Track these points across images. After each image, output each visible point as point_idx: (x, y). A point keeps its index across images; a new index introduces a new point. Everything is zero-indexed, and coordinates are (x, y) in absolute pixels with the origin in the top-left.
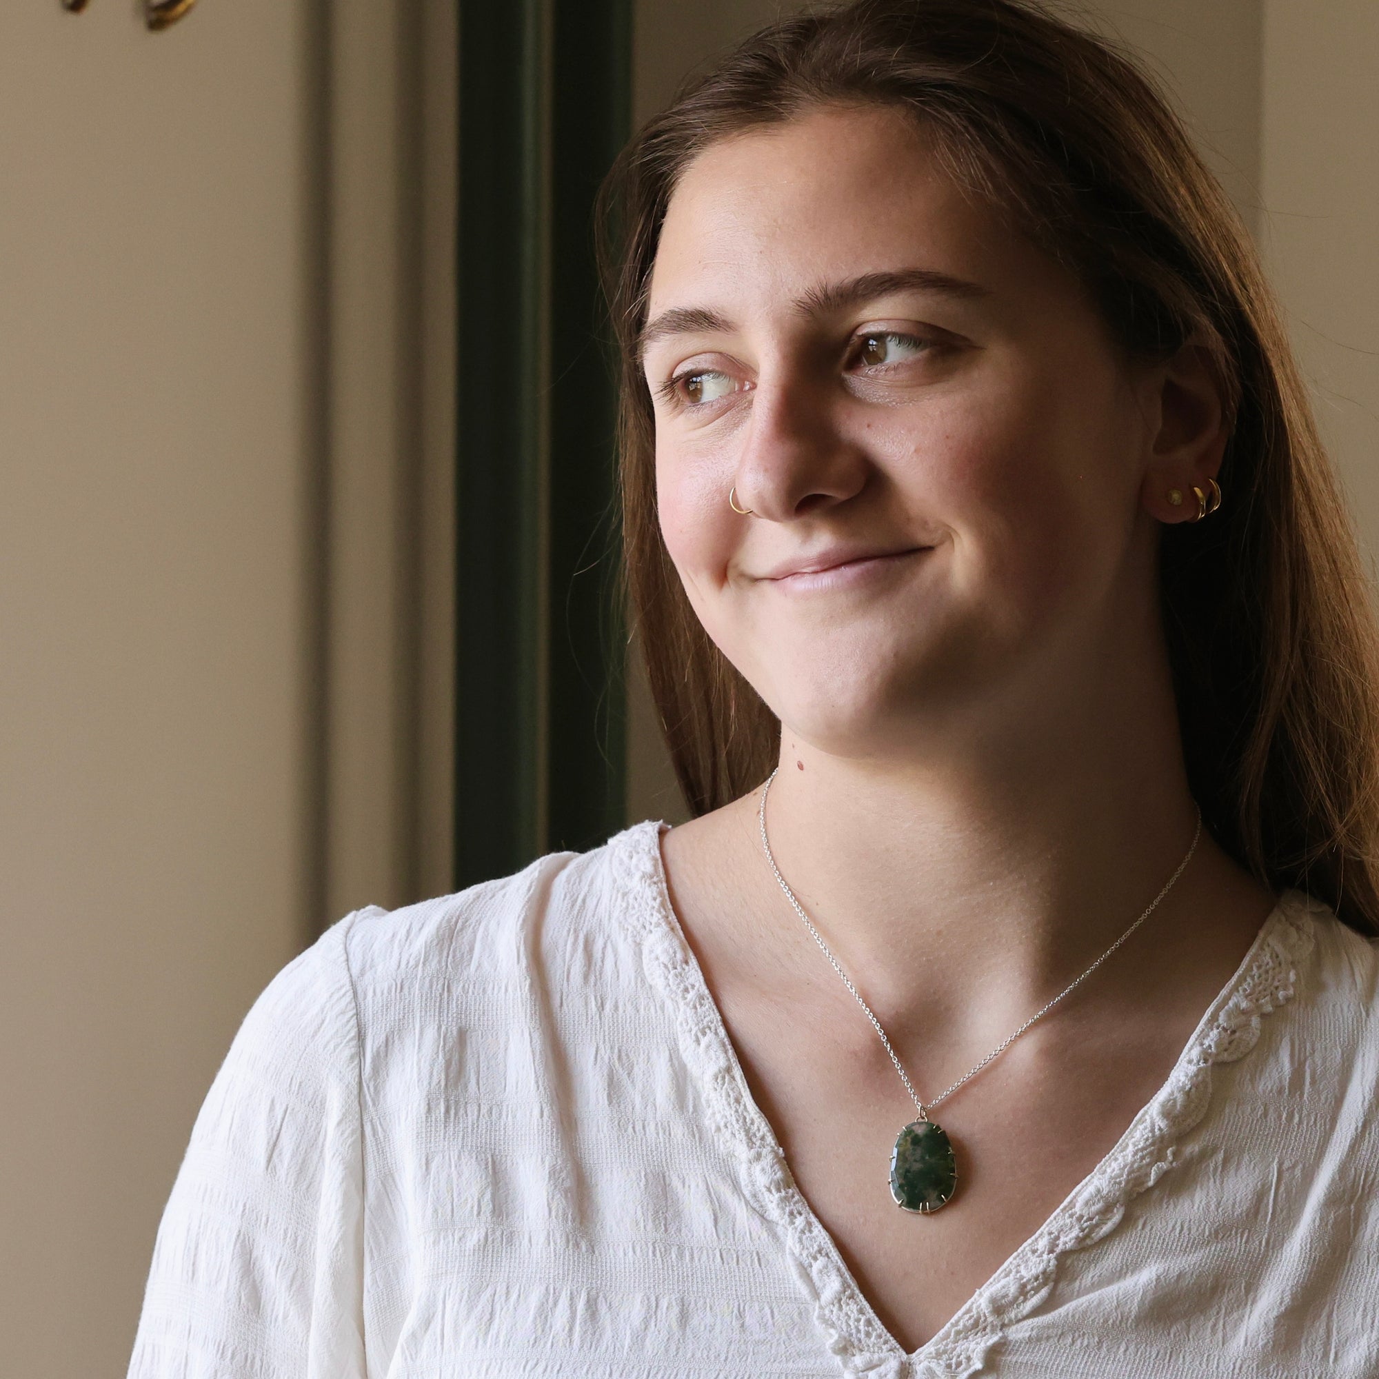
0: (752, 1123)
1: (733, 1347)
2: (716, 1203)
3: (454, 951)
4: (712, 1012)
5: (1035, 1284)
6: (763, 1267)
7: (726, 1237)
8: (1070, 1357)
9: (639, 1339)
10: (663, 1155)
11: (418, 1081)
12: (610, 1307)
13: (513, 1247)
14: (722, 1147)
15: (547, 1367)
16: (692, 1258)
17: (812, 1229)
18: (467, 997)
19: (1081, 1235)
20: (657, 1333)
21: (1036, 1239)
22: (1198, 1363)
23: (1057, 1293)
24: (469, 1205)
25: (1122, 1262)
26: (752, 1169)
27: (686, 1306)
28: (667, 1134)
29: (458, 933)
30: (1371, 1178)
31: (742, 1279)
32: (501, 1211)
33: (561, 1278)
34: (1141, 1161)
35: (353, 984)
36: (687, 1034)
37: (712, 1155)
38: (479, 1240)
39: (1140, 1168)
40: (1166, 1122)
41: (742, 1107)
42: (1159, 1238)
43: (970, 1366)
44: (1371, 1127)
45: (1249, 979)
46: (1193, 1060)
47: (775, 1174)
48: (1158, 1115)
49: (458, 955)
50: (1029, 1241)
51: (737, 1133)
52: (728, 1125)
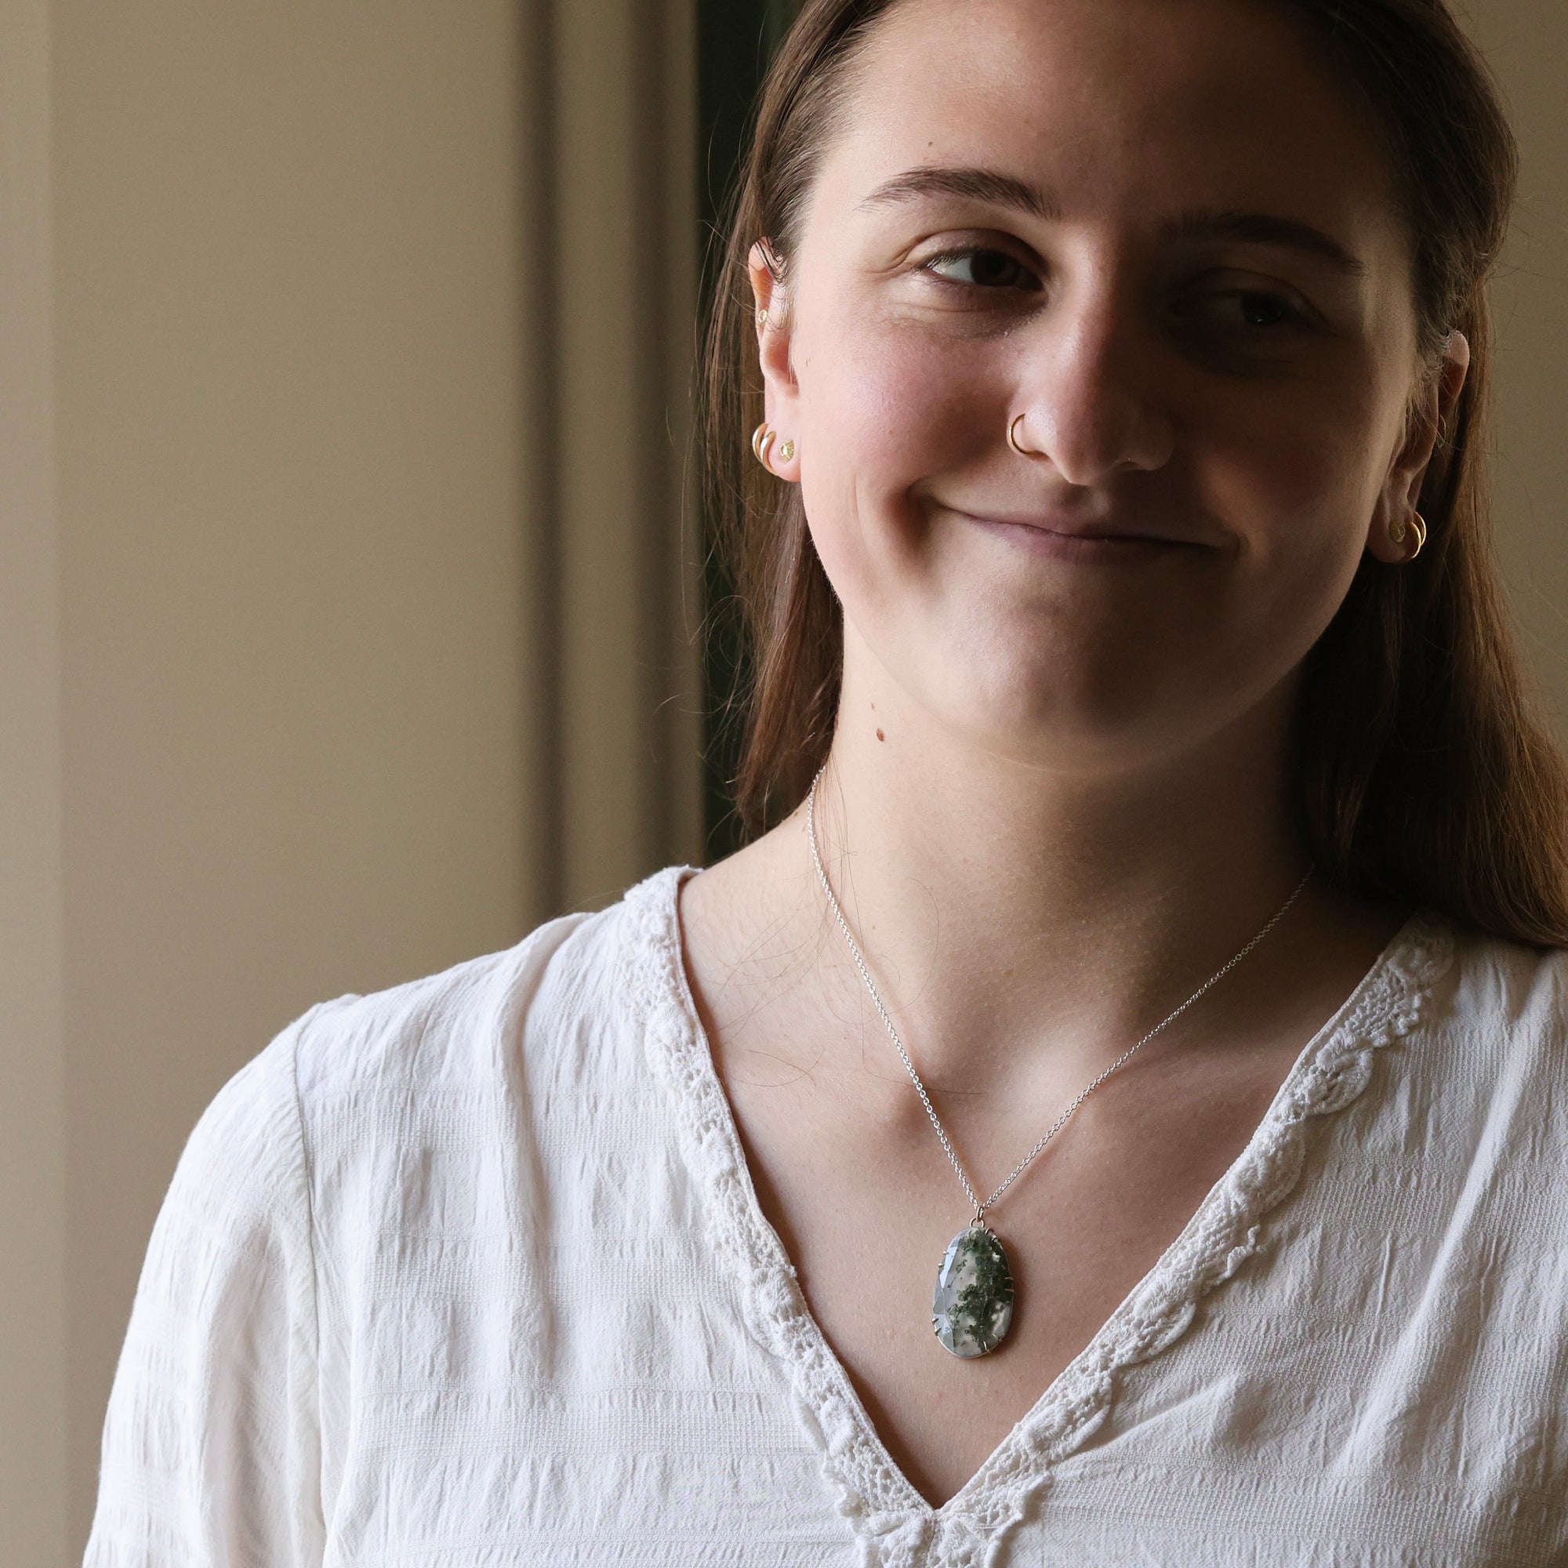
0: (759, 1237)
1: (723, 1513)
2: (712, 1337)
3: (422, 1057)
4: (718, 1103)
5: (1086, 1408)
6: (764, 1412)
7: (722, 1377)
8: (1132, 1495)
9: (611, 1510)
10: (652, 1280)
11: (370, 1214)
12: (579, 1474)
13: (469, 1412)
14: (723, 1268)
15: (502, 1554)
16: (680, 1406)
17: (823, 1363)
18: (434, 1111)
19: (1140, 1344)
20: (633, 1501)
21: (1087, 1355)
22: (1292, 1489)
23: (1114, 1419)
24: (420, 1364)
25: (1193, 1373)
26: (757, 1292)
27: (669, 1465)
28: (659, 1252)
29: (428, 1032)
30: (1504, 1244)
31: (738, 1428)
32: (458, 1371)
33: (522, 1445)
34: (1214, 1248)
35: (299, 1099)
36: (688, 1131)
37: (711, 1278)
38: (429, 1406)
39: (1213, 1256)
40: (1243, 1197)
41: (747, 1217)
42: (1240, 1341)
43: (1009, 1517)
44: (1503, 1179)
45: (1358, 1011)
46: (1280, 1117)
47: (783, 1299)
48: (1234, 1189)
49: (426, 1060)
50: (1079, 1358)
51: (739, 1249)
52: (730, 1240)
